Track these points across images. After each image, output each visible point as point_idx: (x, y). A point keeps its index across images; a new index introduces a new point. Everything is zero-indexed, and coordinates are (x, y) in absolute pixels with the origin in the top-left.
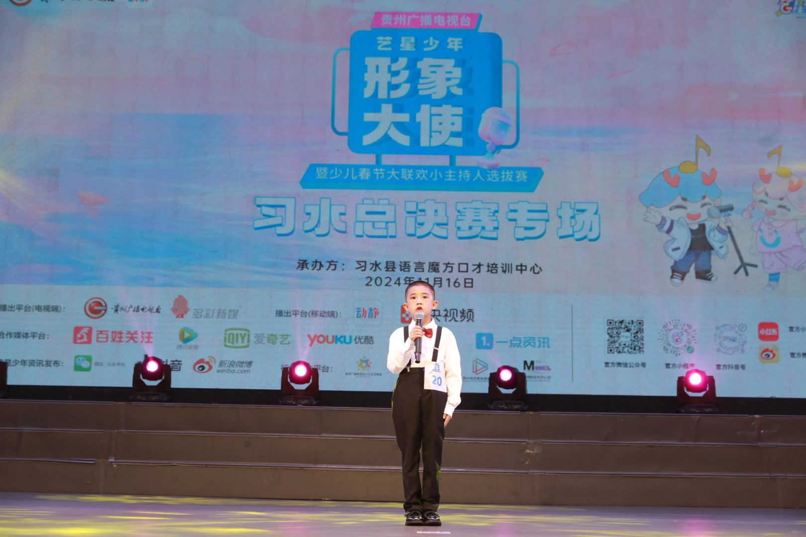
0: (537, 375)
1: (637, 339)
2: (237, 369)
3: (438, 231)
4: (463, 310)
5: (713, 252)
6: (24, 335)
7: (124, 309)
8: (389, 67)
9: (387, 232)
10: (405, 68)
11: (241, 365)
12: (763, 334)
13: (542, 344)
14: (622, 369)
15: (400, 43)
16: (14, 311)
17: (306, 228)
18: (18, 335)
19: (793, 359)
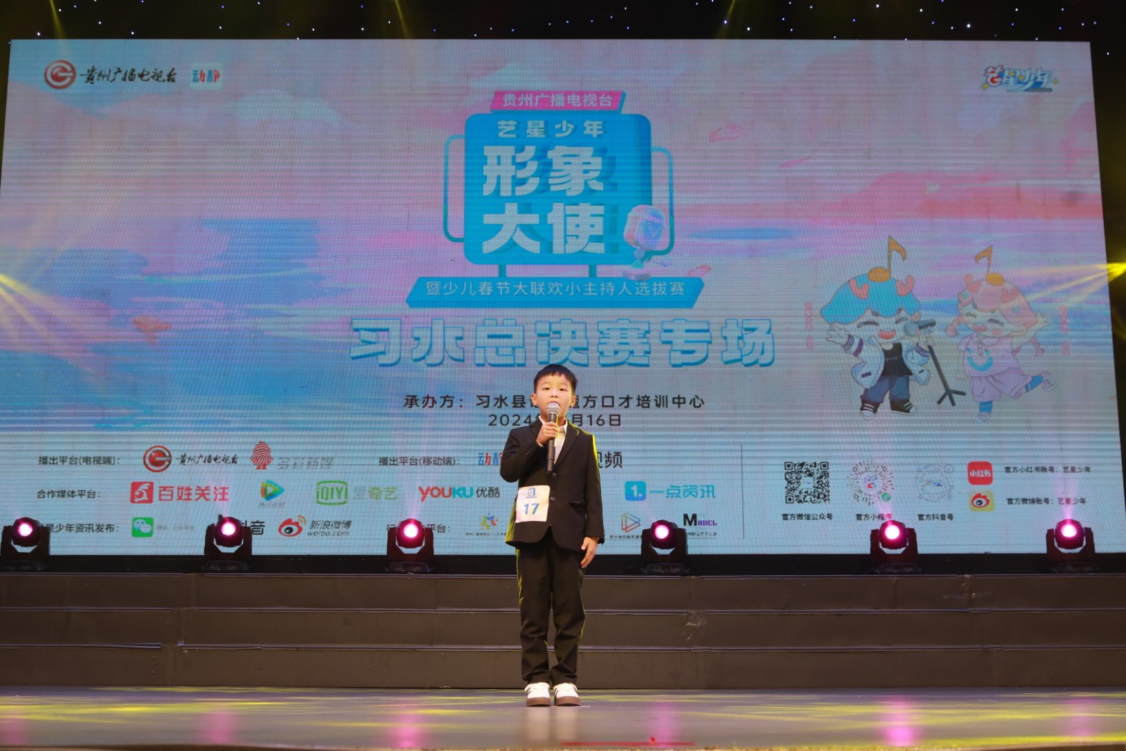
0: (700, 531)
1: (821, 485)
2: (332, 530)
3: (577, 357)
4: (609, 453)
5: (911, 377)
6: (70, 493)
7: (192, 460)
8: (514, 158)
9: (514, 359)
10: (534, 159)
11: (337, 526)
12: (973, 476)
13: (706, 494)
14: (804, 521)
15: (527, 129)
16: (57, 464)
17: (414, 357)
18: (62, 494)
19: (1011, 505)
